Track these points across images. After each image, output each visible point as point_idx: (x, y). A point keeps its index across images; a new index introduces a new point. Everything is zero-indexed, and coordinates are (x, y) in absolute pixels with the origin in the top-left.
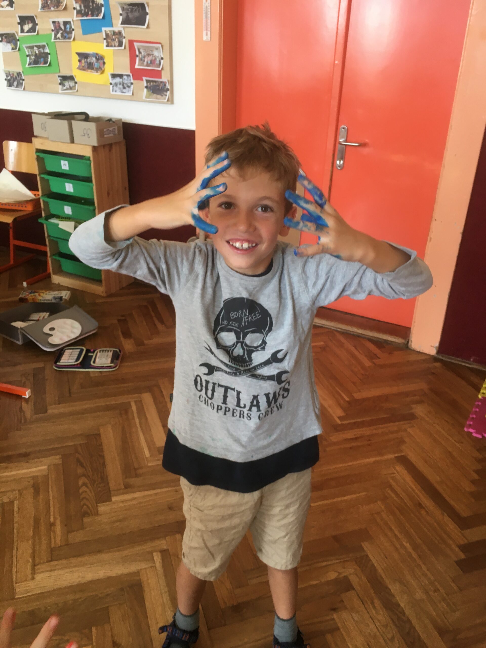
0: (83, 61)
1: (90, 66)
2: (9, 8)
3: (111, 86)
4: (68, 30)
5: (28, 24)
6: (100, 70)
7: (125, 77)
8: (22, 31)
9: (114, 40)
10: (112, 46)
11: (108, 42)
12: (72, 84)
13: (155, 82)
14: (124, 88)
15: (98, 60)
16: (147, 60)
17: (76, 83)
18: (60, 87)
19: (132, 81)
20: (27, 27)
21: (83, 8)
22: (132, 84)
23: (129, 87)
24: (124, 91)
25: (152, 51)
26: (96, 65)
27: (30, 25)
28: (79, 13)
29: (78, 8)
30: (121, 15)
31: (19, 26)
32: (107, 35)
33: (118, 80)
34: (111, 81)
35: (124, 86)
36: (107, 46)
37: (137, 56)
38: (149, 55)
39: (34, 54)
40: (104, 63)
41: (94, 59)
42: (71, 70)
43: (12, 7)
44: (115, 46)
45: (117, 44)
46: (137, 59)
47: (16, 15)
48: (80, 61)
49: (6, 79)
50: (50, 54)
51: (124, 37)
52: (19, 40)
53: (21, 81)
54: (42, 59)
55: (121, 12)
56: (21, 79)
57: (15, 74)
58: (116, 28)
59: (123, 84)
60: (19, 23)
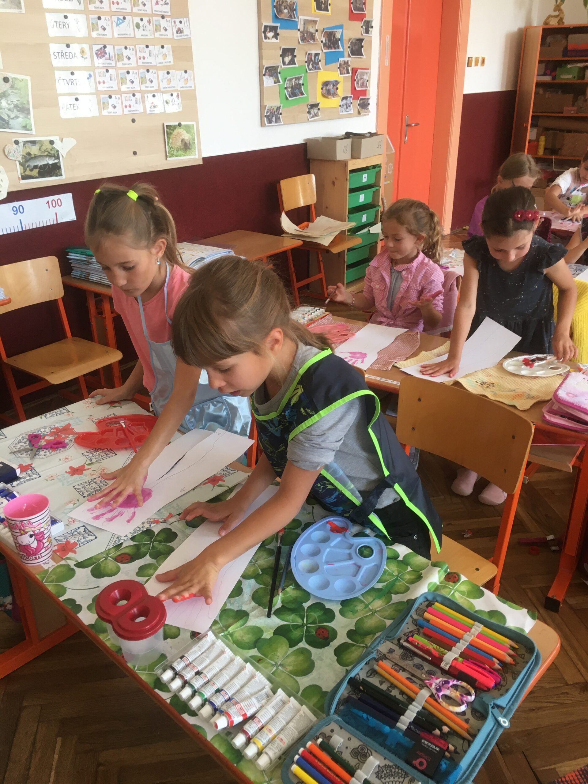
0: (324, 89)
1: (329, 94)
2: (274, 40)
3: (340, 108)
4: (316, 61)
5: (288, 56)
6: (335, 95)
7: (349, 99)
8: (284, 63)
9: (344, 68)
10: (343, 74)
11: (340, 71)
12: (316, 111)
13: (364, 99)
14: (347, 108)
15: (334, 86)
16: (360, 82)
17: (319, 109)
18: (308, 115)
19: (352, 101)
20: (287, 59)
21: (327, 41)
22: (351, 103)
24: (347, 110)
25: (365, 75)
26: (333, 91)
27: (290, 57)
28: (325, 45)
29: (324, 41)
30: (349, 47)
31: (281, 58)
32: (340, 64)
33: (345, 101)
34: (340, 103)
35: (348, 106)
36: (341, 74)
37: (355, 80)
38: (361, 79)
39: (291, 86)
40: (337, 89)
41: (332, 85)
42: (316, 98)
43: (277, 39)
44: (345, 74)
45: (346, 72)
47: (281, 47)
48: (322, 89)
49: (265, 116)
50: (303, 84)
51: (349, 66)
52: (280, 73)
53: (278, 116)
54: (297, 90)
55: (349, 45)
56: (278, 114)
57: (275, 109)
58: (346, 59)
59: (346, 104)
60: (281, 56)
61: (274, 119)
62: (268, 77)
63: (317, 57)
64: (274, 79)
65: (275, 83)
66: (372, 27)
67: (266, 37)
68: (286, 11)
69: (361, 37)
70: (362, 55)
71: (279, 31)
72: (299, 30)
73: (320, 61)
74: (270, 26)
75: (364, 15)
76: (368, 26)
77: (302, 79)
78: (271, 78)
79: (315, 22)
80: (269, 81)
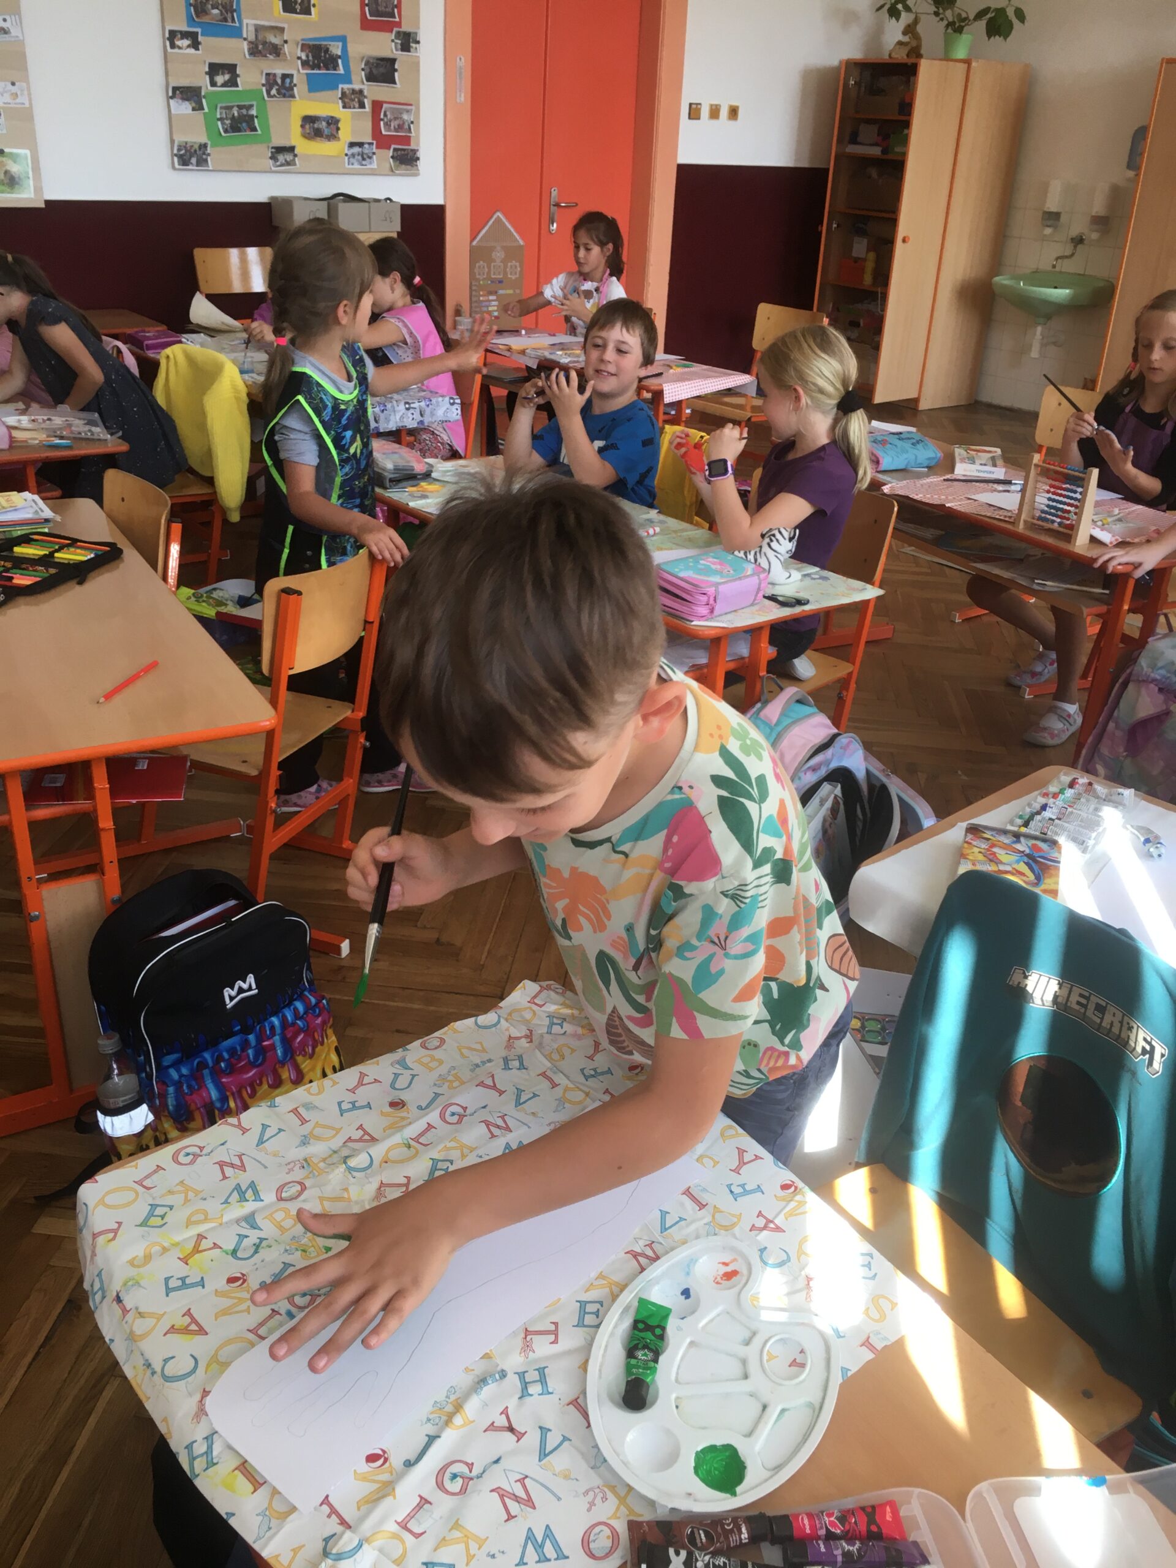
0: (307, 126)
1: (317, 134)
2: (192, 51)
3: (346, 158)
4: (287, 85)
5: (223, 74)
6: (333, 137)
7: (366, 146)
8: (213, 84)
9: (353, 100)
10: (350, 108)
11: (344, 102)
12: (289, 157)
13: (404, 150)
14: (364, 159)
15: (329, 124)
16: (394, 124)
17: (295, 156)
18: (271, 162)
19: (374, 150)
20: (220, 79)
21: (311, 58)
22: (374, 153)
23: (370, 158)
24: (364, 163)
25: (401, 113)
26: (326, 132)
27: (227, 77)
28: (305, 64)
29: (304, 58)
30: (363, 70)
31: (207, 77)
32: (343, 94)
33: (356, 150)
34: (346, 152)
35: (364, 157)
36: (344, 107)
37: (382, 120)
38: (396, 119)
39: (231, 116)
40: (338, 129)
41: (324, 124)
42: (289, 139)
43: (197, 49)
44: (354, 108)
45: (357, 105)
46: (382, 123)
47: (205, 62)
48: (302, 126)
49: (176, 155)
50: (257, 117)
51: (365, 97)
52: (204, 97)
53: (204, 157)
54: (244, 125)
55: (363, 66)
56: (204, 154)
57: (196, 147)
58: (357, 86)
59: (362, 154)
60: (206, 73)
61: (194, 160)
62: (180, 101)
63: (288, 81)
64: (194, 105)
65: (194, 109)
66: (418, 42)
67: (173, 46)
68: (216, 11)
69: (391, 56)
70: (395, 83)
71: (200, 38)
72: (245, 39)
73: (295, 85)
74: (181, 32)
75: (399, 24)
76: (407, 41)
77: (255, 108)
78: (187, 103)
79: (282, 30)
80: (183, 108)
